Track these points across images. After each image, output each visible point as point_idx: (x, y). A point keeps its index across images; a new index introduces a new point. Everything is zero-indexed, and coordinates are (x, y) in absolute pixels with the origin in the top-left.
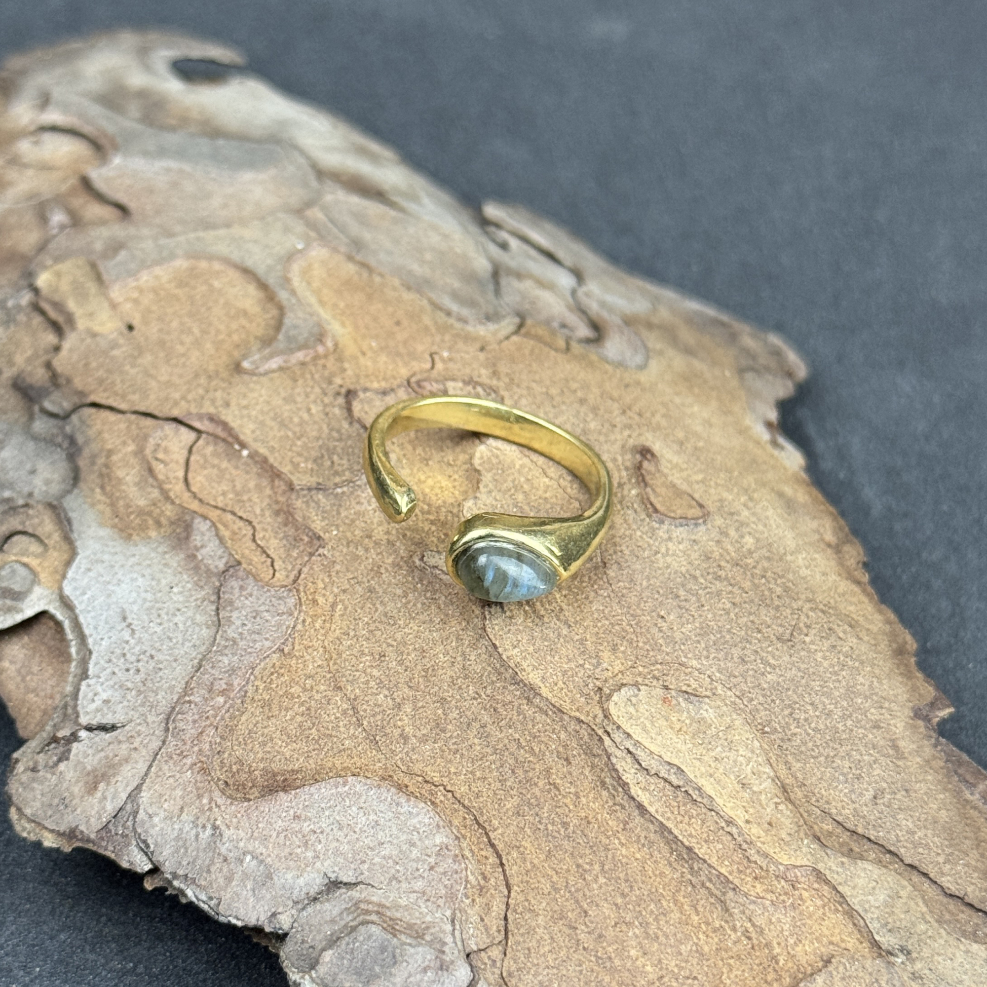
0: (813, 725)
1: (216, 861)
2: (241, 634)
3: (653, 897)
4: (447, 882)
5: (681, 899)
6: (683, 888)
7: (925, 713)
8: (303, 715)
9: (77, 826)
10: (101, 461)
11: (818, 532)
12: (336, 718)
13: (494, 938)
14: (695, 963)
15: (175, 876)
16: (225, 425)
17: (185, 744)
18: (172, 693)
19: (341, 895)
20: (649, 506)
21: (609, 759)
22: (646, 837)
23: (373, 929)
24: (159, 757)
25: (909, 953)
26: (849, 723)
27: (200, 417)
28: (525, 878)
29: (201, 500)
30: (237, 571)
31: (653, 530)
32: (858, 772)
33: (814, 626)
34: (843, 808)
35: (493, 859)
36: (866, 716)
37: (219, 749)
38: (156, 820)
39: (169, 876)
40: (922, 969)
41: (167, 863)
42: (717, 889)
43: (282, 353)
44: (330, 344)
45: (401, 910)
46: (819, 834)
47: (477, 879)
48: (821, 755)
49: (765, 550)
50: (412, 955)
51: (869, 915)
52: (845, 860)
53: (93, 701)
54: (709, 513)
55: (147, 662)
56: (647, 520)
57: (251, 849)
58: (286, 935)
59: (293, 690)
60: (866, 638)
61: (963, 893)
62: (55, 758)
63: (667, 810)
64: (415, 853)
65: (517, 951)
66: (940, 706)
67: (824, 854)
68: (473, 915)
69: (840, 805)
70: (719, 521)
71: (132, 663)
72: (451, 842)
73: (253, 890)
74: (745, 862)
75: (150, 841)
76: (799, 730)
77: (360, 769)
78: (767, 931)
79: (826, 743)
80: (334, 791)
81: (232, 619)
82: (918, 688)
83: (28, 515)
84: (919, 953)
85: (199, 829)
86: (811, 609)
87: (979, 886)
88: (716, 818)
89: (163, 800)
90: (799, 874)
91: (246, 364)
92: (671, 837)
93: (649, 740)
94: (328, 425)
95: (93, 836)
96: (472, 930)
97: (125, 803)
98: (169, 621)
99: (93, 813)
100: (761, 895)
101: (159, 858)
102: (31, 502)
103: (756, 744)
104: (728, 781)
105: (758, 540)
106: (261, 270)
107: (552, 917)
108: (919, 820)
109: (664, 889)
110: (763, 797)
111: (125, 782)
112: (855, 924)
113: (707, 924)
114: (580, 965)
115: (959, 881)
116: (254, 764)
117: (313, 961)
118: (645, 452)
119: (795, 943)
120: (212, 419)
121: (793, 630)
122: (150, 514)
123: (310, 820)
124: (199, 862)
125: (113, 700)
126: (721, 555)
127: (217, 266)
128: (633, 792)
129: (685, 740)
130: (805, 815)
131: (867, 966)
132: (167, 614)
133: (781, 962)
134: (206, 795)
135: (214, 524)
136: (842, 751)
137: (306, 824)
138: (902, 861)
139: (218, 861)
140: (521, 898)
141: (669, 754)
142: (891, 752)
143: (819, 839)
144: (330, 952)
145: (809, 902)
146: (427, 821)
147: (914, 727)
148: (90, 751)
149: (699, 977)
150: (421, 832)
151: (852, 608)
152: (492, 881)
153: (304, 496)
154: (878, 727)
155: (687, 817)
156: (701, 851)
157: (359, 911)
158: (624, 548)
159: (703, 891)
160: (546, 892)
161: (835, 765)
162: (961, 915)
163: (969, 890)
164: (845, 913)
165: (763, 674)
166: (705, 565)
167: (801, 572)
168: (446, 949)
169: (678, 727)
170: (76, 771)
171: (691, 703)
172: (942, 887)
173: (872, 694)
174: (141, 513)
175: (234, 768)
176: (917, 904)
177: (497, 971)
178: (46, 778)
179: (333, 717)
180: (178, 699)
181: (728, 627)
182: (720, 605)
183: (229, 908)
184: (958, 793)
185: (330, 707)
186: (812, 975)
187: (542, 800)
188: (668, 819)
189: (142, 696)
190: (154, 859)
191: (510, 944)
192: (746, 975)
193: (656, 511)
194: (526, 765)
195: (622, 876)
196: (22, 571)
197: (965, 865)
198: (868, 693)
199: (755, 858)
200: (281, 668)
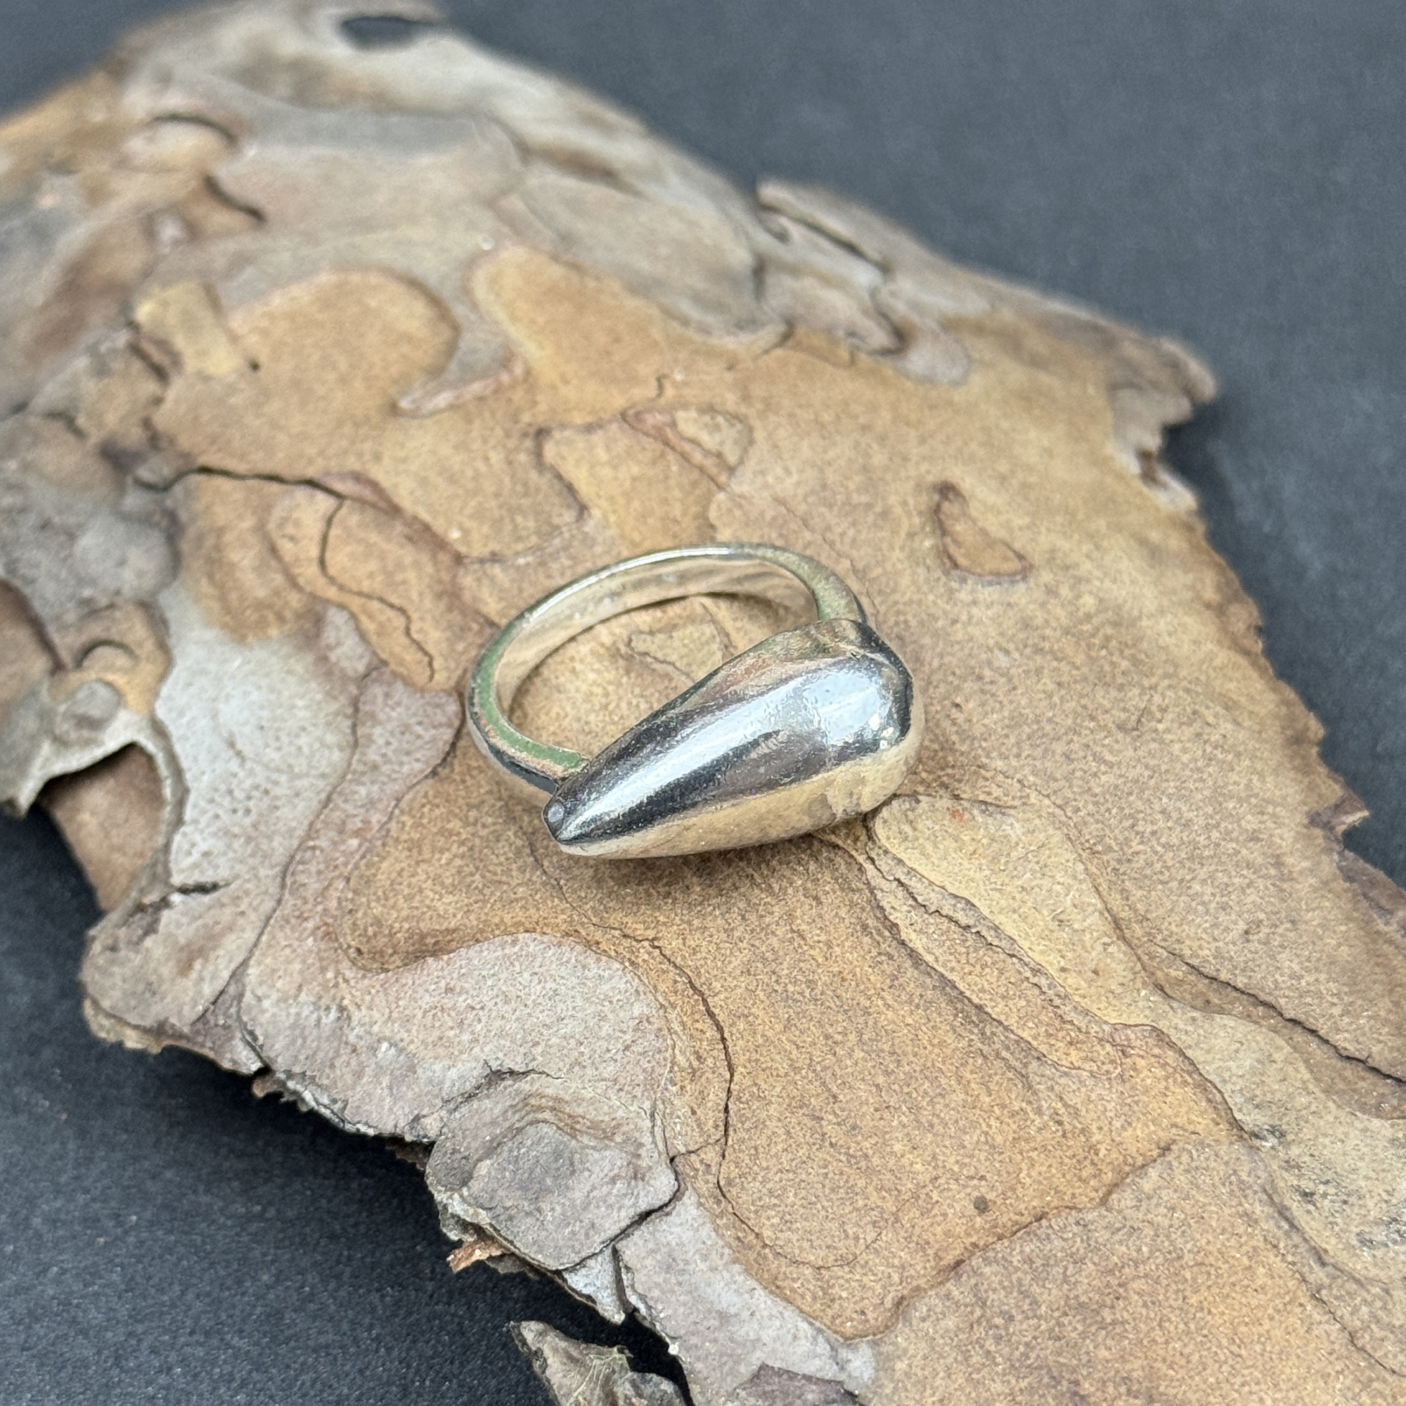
0: (1163, 840)
1: (342, 1052)
2: (384, 755)
3: (928, 1073)
4: (647, 1065)
5: (968, 1076)
6: (971, 1061)
7: (1325, 819)
8: (463, 857)
9: (166, 1020)
10: (210, 542)
11: (1192, 587)
12: (507, 859)
13: (709, 1136)
14: (982, 1158)
15: (290, 1075)
16: (374, 485)
17: (306, 902)
18: (291, 837)
19: (505, 1088)
20: (946, 560)
21: (872, 893)
22: (921, 996)
23: (545, 1129)
24: (272, 922)
25: (1282, 1135)
26: (1215, 835)
27: (343, 476)
28: (754, 1056)
29: (341, 588)
30: (382, 674)
31: (951, 592)
32: (1225, 899)
33: (1171, 709)
34: (1201, 947)
35: (711, 1033)
36: (1239, 826)
37: (350, 907)
38: (266, 1004)
39: (282, 1076)
40: (1300, 1156)
41: (280, 1059)
42: (1017, 1059)
43: (452, 385)
44: (518, 370)
45: (585, 1104)
46: (1163, 983)
47: (688, 1060)
48: (1172, 879)
49: (1110, 613)
50: (596, 1161)
51: (1229, 1087)
52: (1196, 1014)
53: (189, 853)
54: (1032, 566)
55: (261, 800)
56: (944, 579)
57: (388, 1033)
58: (432, 1144)
59: (450, 826)
60: (1247, 723)
61: (1365, 1054)
62: (140, 932)
63: (952, 958)
64: (606, 1029)
65: (740, 1151)
66: (1347, 808)
67: (1168, 1008)
68: (681, 1106)
69: (1195, 944)
70: (1046, 577)
71: (240, 802)
72: (654, 1012)
73: (390, 1088)
74: (1057, 1023)
75: (258, 1032)
76: (1141, 847)
77: (537, 923)
78: (1084, 1112)
79: (1180, 862)
80: (499, 953)
81: (374, 737)
82: (1318, 786)
83: (114, 620)
84: (1297, 1134)
85: (322, 1013)
86: (1170, 687)
87: (1390, 1044)
88: (1018, 966)
89: (276, 976)
90: (1133, 1036)
91: (404, 404)
92: (954, 993)
93: (930, 866)
94: (513, 476)
95: (186, 1030)
96: (678, 1127)
97: (228, 984)
98: (291, 743)
99: (187, 999)
100: (1076, 1065)
101: (269, 1053)
102: (119, 600)
103: (1080, 867)
104: (1039, 917)
105: (1101, 600)
106: (432, 281)
107: (789, 1105)
108: (1308, 960)
109: (944, 1062)
110: (1088, 936)
111: (227, 958)
112: (1209, 1101)
113: (1003, 1106)
114: (825, 1167)
115: (1361, 1039)
116: (397, 925)
117: (466, 1175)
118: (947, 490)
119: (1122, 1126)
120: (358, 477)
121: (1142, 715)
122: (270, 606)
123: (467, 993)
124: (321, 1055)
125: (216, 852)
126: (1047, 621)
127: (374, 279)
128: (904, 936)
129: (981, 865)
130: (1145, 958)
131: (1222, 1153)
132: (289, 735)
133: (1102, 1152)
134: (332, 968)
135: (353, 616)
136: (1202, 873)
137: (461, 999)
138: (1281, 1015)
139: (344, 1051)
140: (747, 1082)
141: (957, 884)
142: (1273, 872)
143: (1162, 989)
144: (488, 1162)
145: (1145, 1072)
146: (622, 986)
147: (1309, 837)
148: (184, 920)
149: (988, 1176)
150: (614, 1001)
151: (1232, 686)
152: (710, 1061)
153: (475, 571)
154: (1258, 840)
155: (978, 967)
156: (995, 1010)
157: (528, 1108)
158: (909, 618)
159: (998, 1063)
160: (782, 1072)
161: (1191, 892)
162: (1361, 1084)
163: (1374, 1050)
164: (1197, 1086)
165: (1095, 775)
166: (1021, 636)
167: (1161, 641)
168: (643, 1152)
169: (971, 849)
170: (166, 947)
171: (990, 815)
172: (1335, 1047)
173: (1251, 796)
174: (260, 605)
175: (370, 931)
176: (1296, 1070)
177: (713, 1180)
178: (129, 960)
179: (502, 859)
180: (300, 846)
181: (1050, 714)
182: (1040, 687)
183: (358, 1114)
184: (1367, 923)
185: (500, 845)
186: (1143, 1166)
187: (781, 953)
188: (952, 969)
189: (253, 844)
190: (263, 1055)
191: (730, 1142)
192: (1054, 1171)
193: (956, 565)
194: (761, 908)
195: (886, 1047)
196: (103, 692)
197: (1370, 1017)
198: (1243, 795)
199: (1072, 1016)
200: (435, 797)
